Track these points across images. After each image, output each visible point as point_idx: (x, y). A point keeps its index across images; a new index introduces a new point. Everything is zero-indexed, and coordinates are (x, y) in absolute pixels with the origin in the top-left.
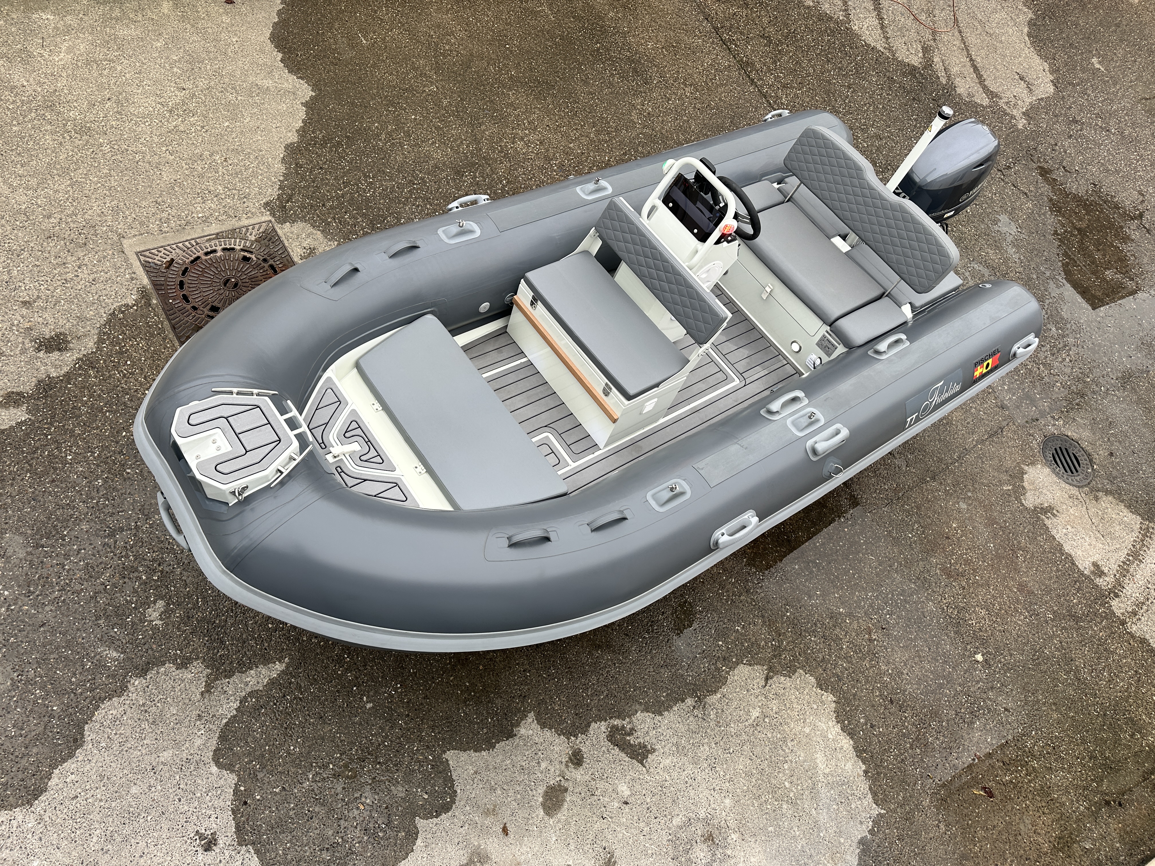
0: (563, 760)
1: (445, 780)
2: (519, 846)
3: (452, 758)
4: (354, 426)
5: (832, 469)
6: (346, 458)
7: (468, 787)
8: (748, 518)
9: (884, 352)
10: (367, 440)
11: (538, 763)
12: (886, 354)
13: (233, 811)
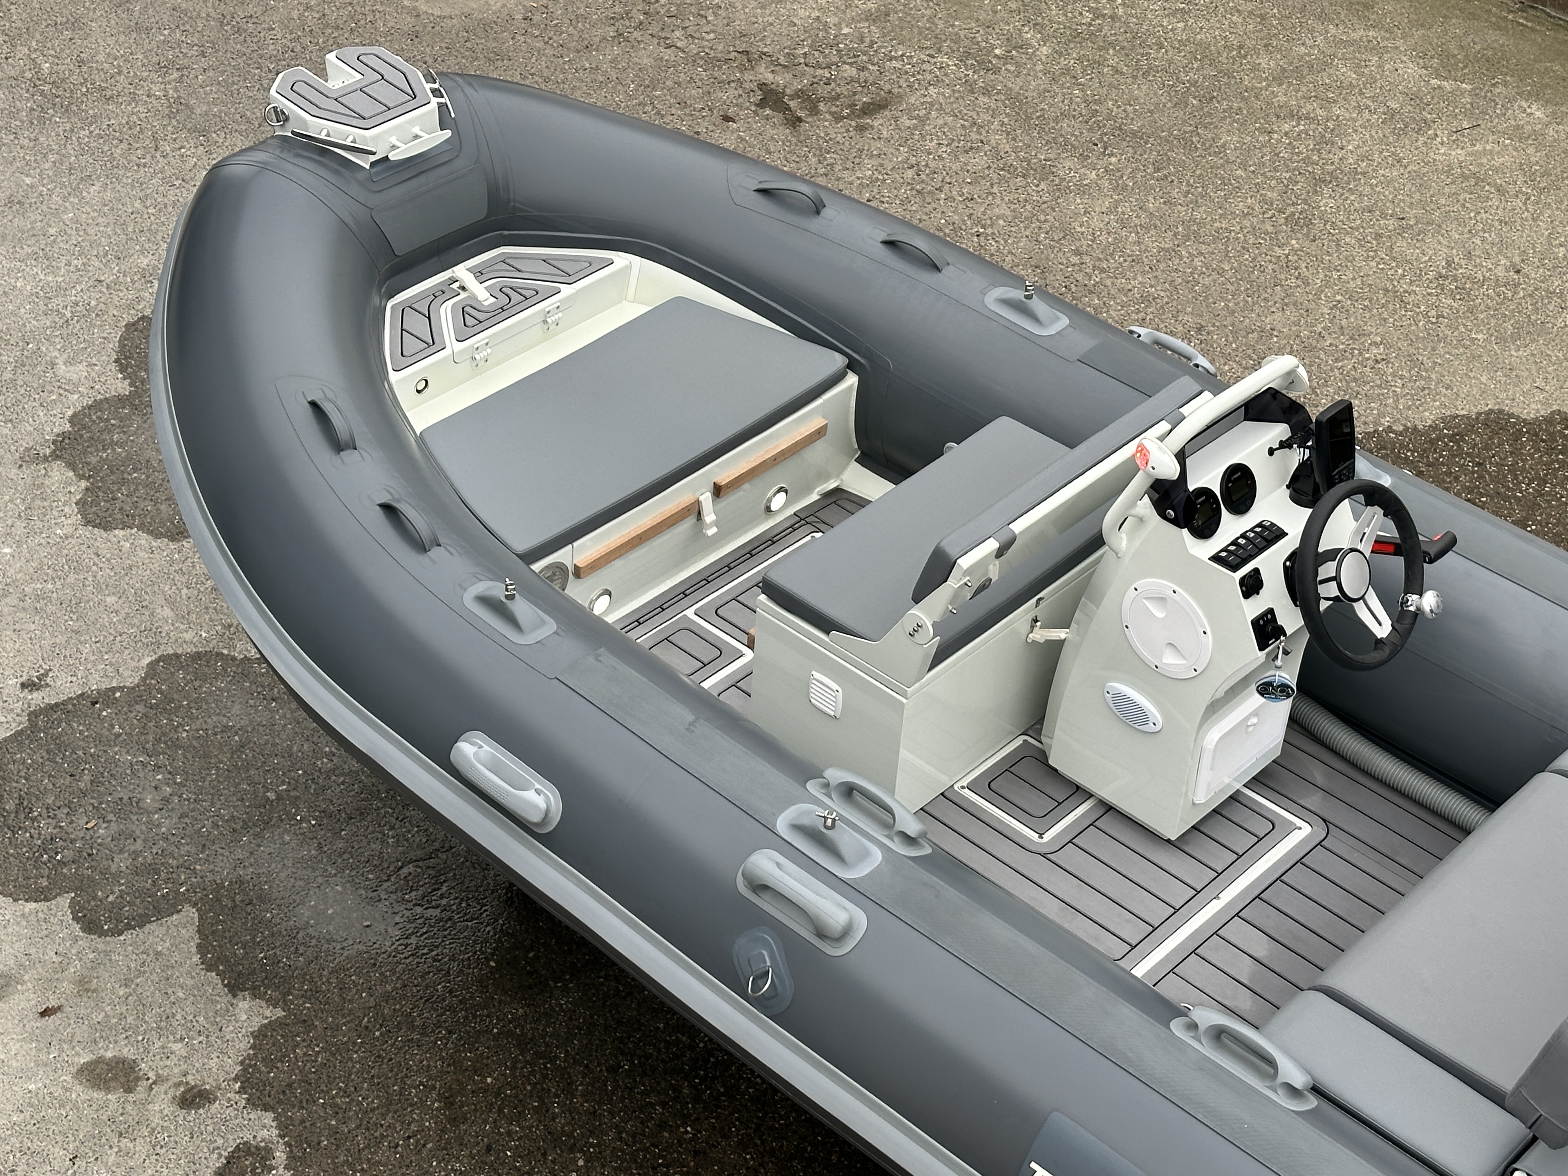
0: (190, 1078)
1: (140, 916)
2: (21, 1037)
3: (183, 917)
4: (527, 293)
5: (758, 968)
6: (463, 295)
7: (130, 948)
8: (538, 792)
9: (1193, 1026)
10: (505, 308)
11: (182, 1039)
12: (1192, 1034)
13: (82, 694)
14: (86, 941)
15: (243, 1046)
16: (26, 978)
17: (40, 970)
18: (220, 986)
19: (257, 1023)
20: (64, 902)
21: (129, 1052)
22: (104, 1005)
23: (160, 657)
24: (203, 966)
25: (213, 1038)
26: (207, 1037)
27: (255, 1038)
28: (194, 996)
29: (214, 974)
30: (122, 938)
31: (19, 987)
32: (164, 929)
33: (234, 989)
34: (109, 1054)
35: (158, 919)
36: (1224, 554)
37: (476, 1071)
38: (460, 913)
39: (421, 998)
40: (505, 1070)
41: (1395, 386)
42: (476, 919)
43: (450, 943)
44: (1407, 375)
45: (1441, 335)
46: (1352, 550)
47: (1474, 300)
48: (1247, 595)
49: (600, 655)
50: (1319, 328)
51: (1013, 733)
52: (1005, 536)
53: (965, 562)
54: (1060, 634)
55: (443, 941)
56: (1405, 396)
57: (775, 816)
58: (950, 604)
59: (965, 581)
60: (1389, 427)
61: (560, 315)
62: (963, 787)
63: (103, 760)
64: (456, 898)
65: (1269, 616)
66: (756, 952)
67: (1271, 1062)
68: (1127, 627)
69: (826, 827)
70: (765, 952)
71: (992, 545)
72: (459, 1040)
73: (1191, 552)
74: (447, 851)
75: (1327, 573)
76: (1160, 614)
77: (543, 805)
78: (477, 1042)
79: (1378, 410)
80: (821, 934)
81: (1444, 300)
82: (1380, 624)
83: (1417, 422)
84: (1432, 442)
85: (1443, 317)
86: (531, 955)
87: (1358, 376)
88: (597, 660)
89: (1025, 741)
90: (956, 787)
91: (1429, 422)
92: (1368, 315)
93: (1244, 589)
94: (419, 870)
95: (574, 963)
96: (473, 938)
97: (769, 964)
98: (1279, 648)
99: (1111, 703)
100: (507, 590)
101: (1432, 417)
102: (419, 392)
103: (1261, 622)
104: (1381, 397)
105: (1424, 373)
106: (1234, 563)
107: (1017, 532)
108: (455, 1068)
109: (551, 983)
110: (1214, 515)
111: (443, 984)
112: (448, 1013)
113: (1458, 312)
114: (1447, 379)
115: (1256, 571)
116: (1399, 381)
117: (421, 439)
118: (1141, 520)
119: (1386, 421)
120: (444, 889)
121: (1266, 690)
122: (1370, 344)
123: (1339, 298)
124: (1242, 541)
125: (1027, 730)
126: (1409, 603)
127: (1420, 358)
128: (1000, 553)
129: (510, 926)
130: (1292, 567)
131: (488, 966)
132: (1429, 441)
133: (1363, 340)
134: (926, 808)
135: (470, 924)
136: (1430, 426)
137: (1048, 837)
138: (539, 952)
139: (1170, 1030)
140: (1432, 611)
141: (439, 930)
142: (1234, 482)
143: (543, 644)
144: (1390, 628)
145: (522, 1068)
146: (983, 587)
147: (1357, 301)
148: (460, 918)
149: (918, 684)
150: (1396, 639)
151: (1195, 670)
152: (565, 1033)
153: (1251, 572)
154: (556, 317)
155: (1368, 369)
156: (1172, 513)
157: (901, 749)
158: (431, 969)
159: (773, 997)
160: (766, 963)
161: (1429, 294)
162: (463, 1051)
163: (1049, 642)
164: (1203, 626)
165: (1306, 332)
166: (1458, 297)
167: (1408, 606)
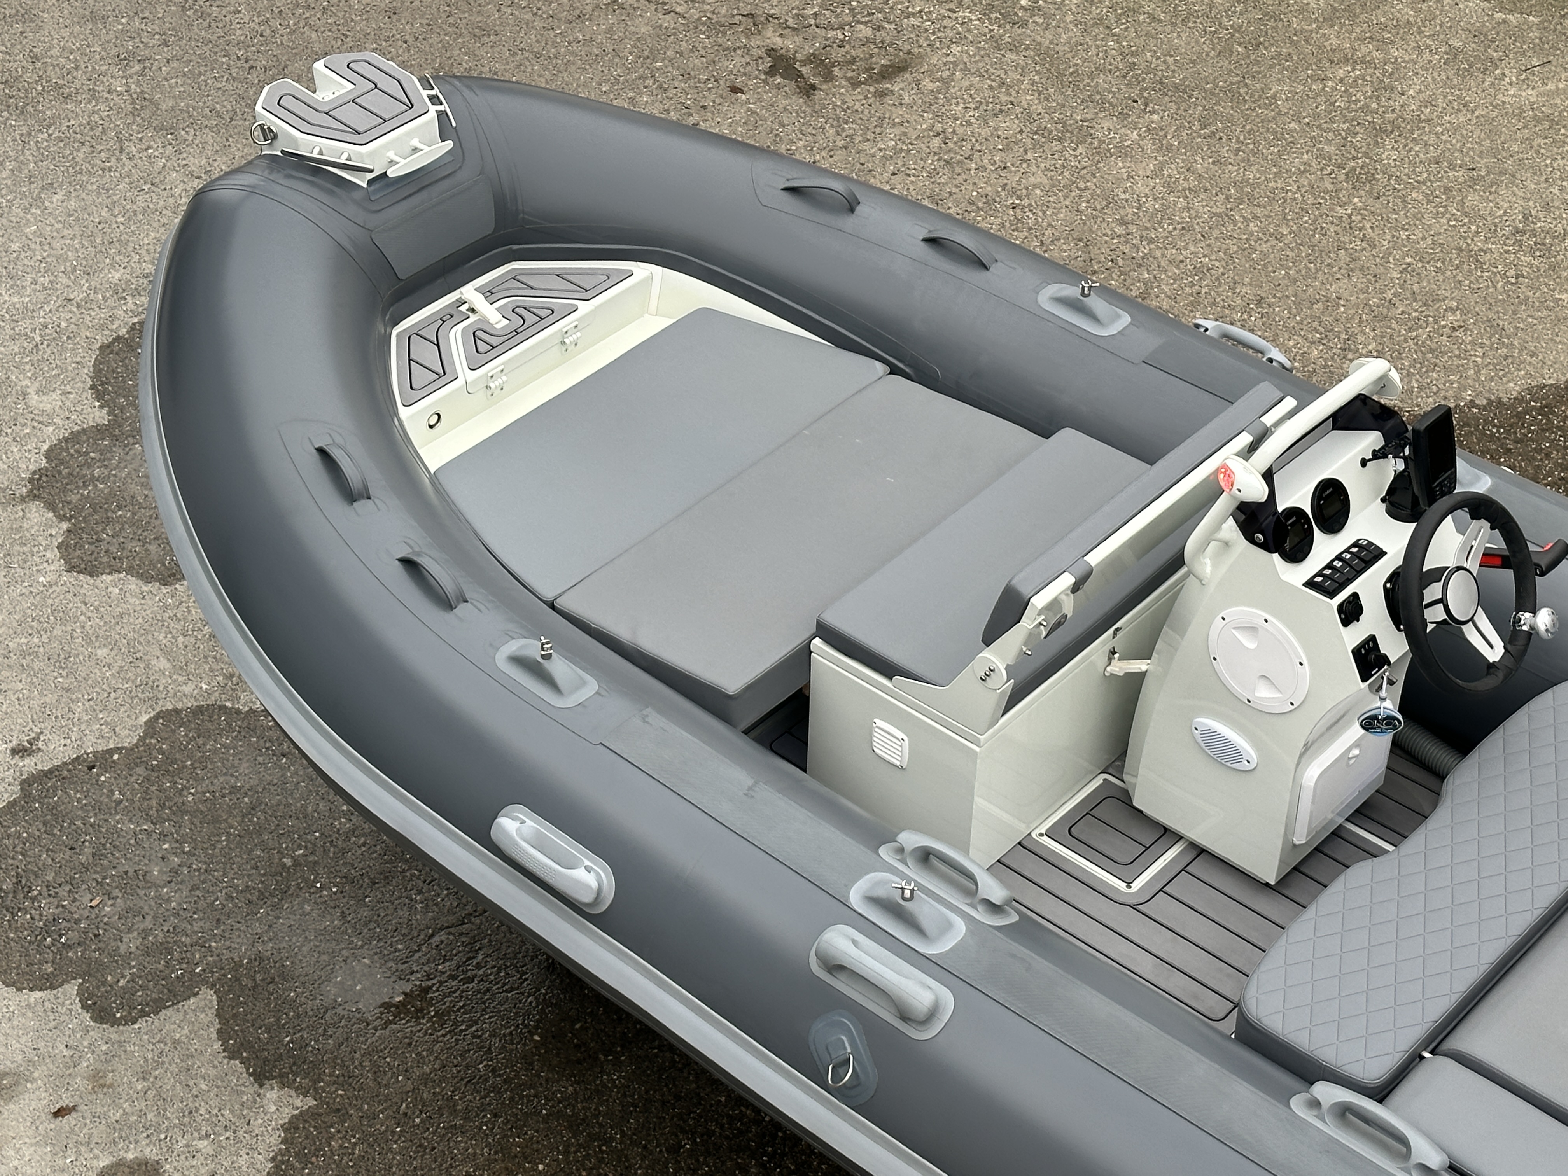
1: (155, 1001)
2: (34, 1141)
3: (201, 1000)
4: (543, 313)
5: (838, 1055)
6: (473, 318)
7: (146, 1037)
8: (588, 869)
9: (1315, 1104)
10: (519, 330)
11: (208, 1136)
12: (1315, 1112)
13: (78, 757)
14: (97, 1032)
15: (273, 1140)
16: (36, 1075)
17: (51, 1067)
18: (245, 1075)
19: (287, 1113)
20: (72, 989)
21: (151, 1153)
22: (121, 1101)
23: (158, 713)
24: (226, 1054)
25: (241, 1133)
26: (234, 1132)
27: (285, 1131)
28: (218, 1087)
29: (237, 1062)
30: (136, 1026)
31: (29, 1085)
32: (181, 1014)
33: (260, 1077)
34: (130, 1156)
35: (173, 1004)
36: (1319, 579)
37: (526, 1158)
38: (497, 983)
39: (462, 1079)
40: (558, 1155)
41: (1475, 355)
42: (517, 989)
43: (490, 1018)
44: (1488, 343)
45: (1522, 297)
46: (1459, 568)
47: (1555, 257)
48: (1346, 623)
49: (647, 716)
50: (1389, 295)
51: (1091, 772)
52: (1081, 571)
53: (1039, 601)
54: (1141, 666)
55: (482, 1015)
56: (1486, 366)
57: (848, 887)
58: (1025, 645)
59: (1040, 620)
60: (1471, 401)
61: (579, 334)
62: (1041, 835)
63: (104, 830)
64: (494, 967)
65: (1371, 644)
66: (834, 1038)
67: (1403, 1141)
68: (1215, 659)
69: (904, 899)
70: (844, 1038)
71: (1067, 580)
72: (505, 1124)
73: (1283, 577)
74: (481, 915)
75: (1433, 595)
76: (1251, 645)
77: (594, 885)
78: (524, 1125)
79: (1459, 383)
80: (905, 1017)
81: (1523, 258)
82: (1492, 647)
83: (1501, 395)
84: (1520, 416)
85: (1523, 276)
86: (578, 1026)
87: (1434, 346)
88: (645, 722)
89: (1105, 780)
90: (1033, 835)
91: (1515, 394)
92: (1441, 278)
93: (1343, 616)
94: (451, 937)
95: (624, 1033)
96: (514, 1011)
97: (849, 1051)
98: (1383, 678)
99: (1200, 740)
100: (543, 649)
101: (1517, 388)
102: (431, 427)
103: (1363, 652)
104: (1461, 368)
105: (1505, 340)
106: (1331, 589)
107: (1093, 565)
108: (504, 1155)
109: (602, 1057)
110: (1306, 537)
111: (485, 1063)
112: (492, 1095)
113: (1539, 270)
114: (1531, 346)
115: (1355, 596)
116: (1479, 350)
117: (434, 478)
118: (1227, 544)
119: (1468, 395)
120: (480, 957)
121: (1370, 724)
122: (1446, 310)
123: (1408, 260)
124: (1338, 564)
125: (1107, 767)
126: (1522, 622)
127: (1501, 323)
128: (1075, 588)
129: (553, 995)
130: (1393, 589)
131: (532, 1040)
132: (1516, 416)
133: (1438, 305)
134: (1003, 860)
135: (509, 995)
136: (1515, 399)
137: (1137, 885)
138: (586, 1022)
139: (1290, 1108)
140: (1547, 630)
141: (477, 1003)
142: (1325, 499)
143: (584, 707)
144: (1503, 651)
145: (575, 1152)
146: (1058, 624)
147: (1428, 263)
148: (498, 988)
149: (991, 731)
150: (1510, 662)
151: (1292, 704)
152: (619, 1111)
153: (1349, 597)
154: (574, 336)
155: (1444, 338)
156: (1261, 537)
157: (976, 798)
158: (471, 1047)
159: (855, 1087)
160: (845, 1049)
161: (1507, 252)
162: (511, 1136)
163: (1129, 675)
164: (1300, 657)
165: (1375, 300)
166: (1538, 254)
167: (1521, 626)
